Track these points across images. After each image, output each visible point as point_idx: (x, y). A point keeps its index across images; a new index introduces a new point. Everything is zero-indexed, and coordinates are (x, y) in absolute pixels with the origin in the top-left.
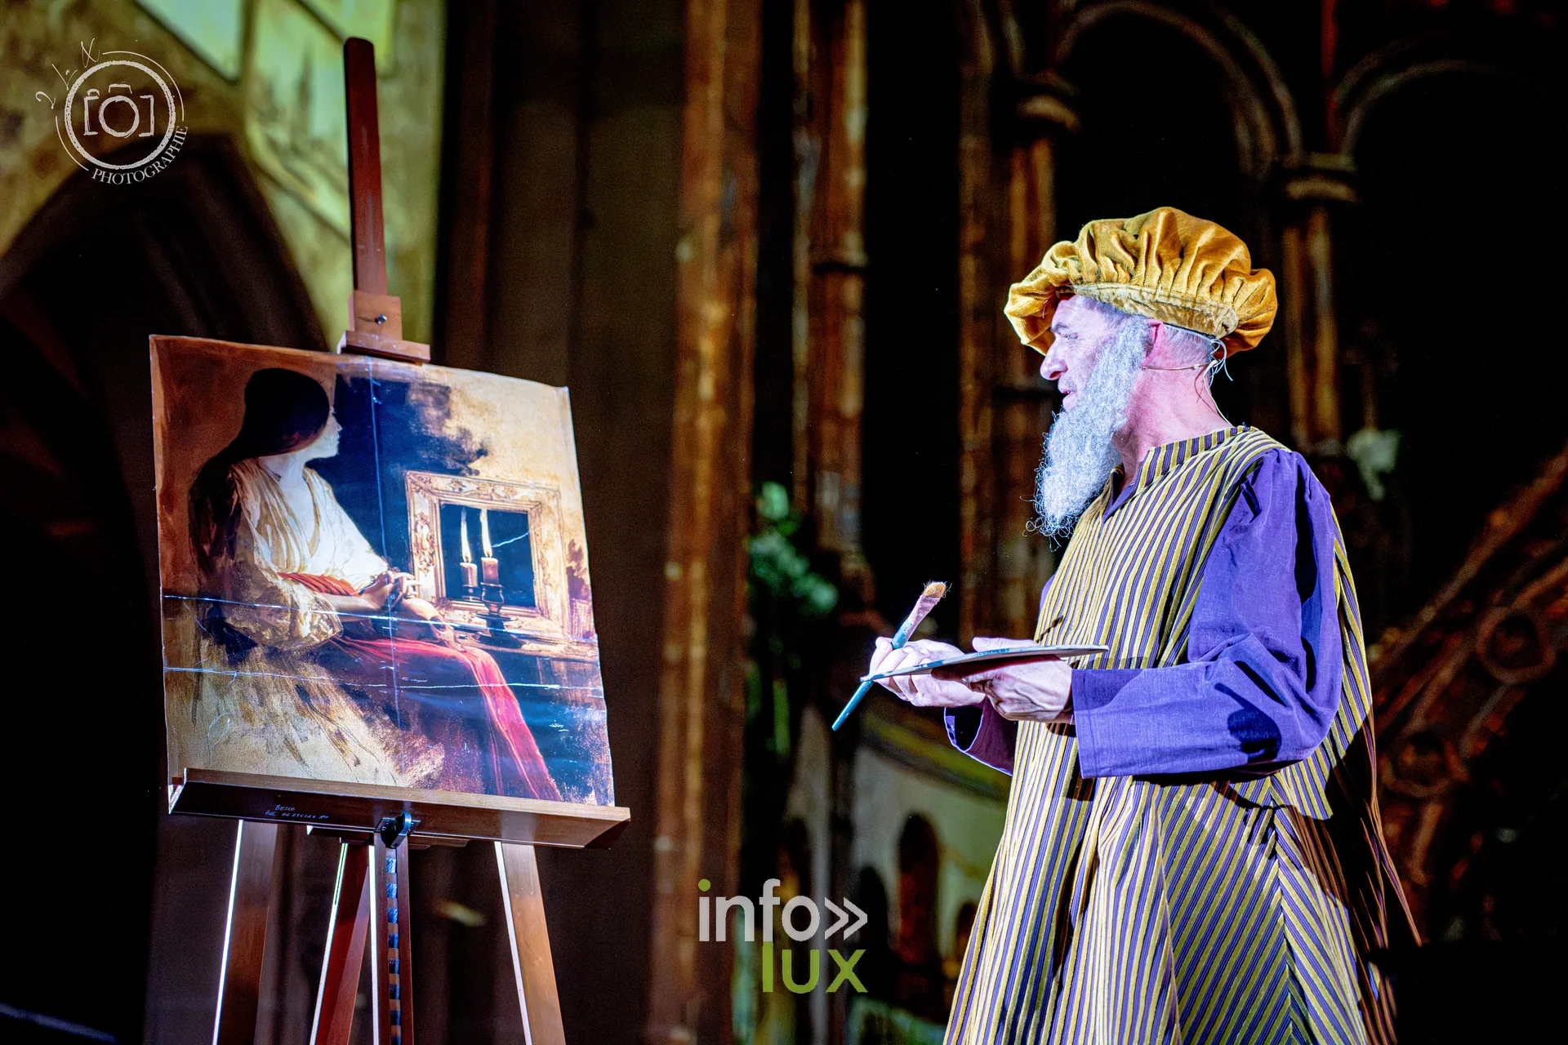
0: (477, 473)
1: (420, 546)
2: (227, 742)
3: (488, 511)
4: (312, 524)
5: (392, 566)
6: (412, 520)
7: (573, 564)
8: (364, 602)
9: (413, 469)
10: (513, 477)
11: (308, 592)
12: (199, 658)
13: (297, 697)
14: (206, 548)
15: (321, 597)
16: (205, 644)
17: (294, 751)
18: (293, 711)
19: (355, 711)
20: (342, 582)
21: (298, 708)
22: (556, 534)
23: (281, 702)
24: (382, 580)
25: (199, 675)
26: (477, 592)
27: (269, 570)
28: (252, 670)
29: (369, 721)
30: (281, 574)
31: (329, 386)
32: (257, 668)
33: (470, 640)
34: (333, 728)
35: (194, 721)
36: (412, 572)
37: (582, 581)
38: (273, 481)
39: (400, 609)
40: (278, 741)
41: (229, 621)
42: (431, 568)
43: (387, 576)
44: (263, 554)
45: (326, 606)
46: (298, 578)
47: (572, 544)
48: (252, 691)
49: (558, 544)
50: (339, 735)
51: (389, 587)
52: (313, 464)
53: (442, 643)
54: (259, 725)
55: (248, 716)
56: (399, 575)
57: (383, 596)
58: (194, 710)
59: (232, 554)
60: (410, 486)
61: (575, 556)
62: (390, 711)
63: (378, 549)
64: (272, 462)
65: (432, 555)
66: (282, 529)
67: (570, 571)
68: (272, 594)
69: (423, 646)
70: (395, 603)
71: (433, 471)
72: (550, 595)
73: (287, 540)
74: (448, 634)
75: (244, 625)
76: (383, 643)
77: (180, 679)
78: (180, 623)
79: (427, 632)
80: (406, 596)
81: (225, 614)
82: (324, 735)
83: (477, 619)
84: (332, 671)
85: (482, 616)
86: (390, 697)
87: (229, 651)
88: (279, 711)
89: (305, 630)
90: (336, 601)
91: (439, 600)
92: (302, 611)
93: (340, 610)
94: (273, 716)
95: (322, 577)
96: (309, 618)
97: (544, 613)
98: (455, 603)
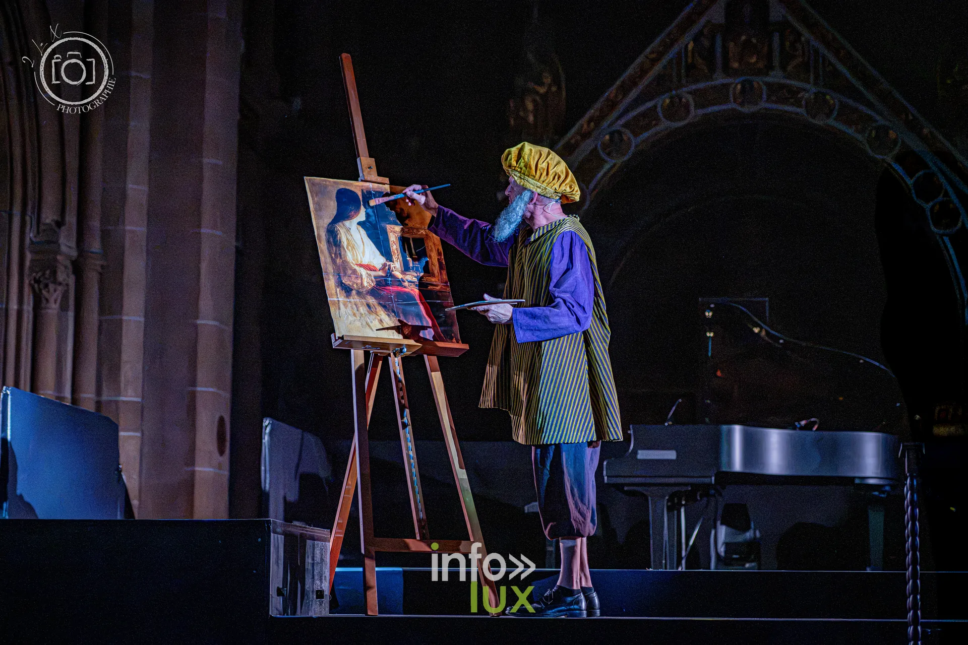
0: (407, 225)
1: (394, 252)
2: (350, 324)
3: (412, 239)
4: (362, 245)
5: (387, 260)
6: (391, 243)
7: (439, 257)
8: (381, 273)
9: (388, 224)
10: (418, 226)
11: (365, 270)
12: (337, 295)
13: (367, 308)
14: (333, 255)
15: (369, 272)
16: (338, 290)
17: (369, 326)
18: (367, 313)
19: (384, 312)
20: (373, 266)
21: (368, 311)
22: (433, 246)
23: (363, 310)
24: (385, 265)
25: (339, 301)
26: (413, 268)
27: (352, 263)
28: (353, 299)
29: (389, 315)
30: (356, 264)
31: (360, 194)
32: (354, 298)
33: (413, 286)
34: (379, 318)
35: (340, 317)
36: (393, 262)
37: (442, 263)
38: (348, 230)
39: (392, 276)
40: (364, 323)
41: (343, 281)
42: (399, 260)
43: (386, 264)
44: (349, 257)
45: (370, 275)
46: (361, 265)
47: (438, 250)
48: (354, 306)
49: (434, 251)
50: (381, 320)
51: (387, 267)
52: (359, 223)
53: (405, 287)
54: (359, 318)
55: (354, 315)
56: (390, 263)
57: (386, 271)
58: (339, 313)
59: (341, 258)
60: (388, 230)
61: (439, 254)
62: (394, 312)
63: (382, 254)
64: (347, 223)
65: (398, 255)
66: (354, 248)
67: (438, 260)
68: (354, 272)
69: (399, 288)
70: (389, 274)
71: (394, 224)
72: (434, 268)
73: (356, 251)
74: (406, 284)
75: (348, 283)
76: (388, 288)
77: (334, 303)
78: (330, 282)
79: (400, 282)
80: (392, 271)
81: (342, 279)
82: (377, 321)
83: (414, 278)
84: (375, 299)
85: (415, 277)
86: (393, 306)
87: (345, 292)
88: (363, 313)
89: (365, 284)
90: (373, 273)
91: (402, 271)
92: (364, 277)
93: (375, 277)
94: (361, 314)
95: (367, 265)
96: (366, 280)
97: (433, 275)
98: (408, 273)
